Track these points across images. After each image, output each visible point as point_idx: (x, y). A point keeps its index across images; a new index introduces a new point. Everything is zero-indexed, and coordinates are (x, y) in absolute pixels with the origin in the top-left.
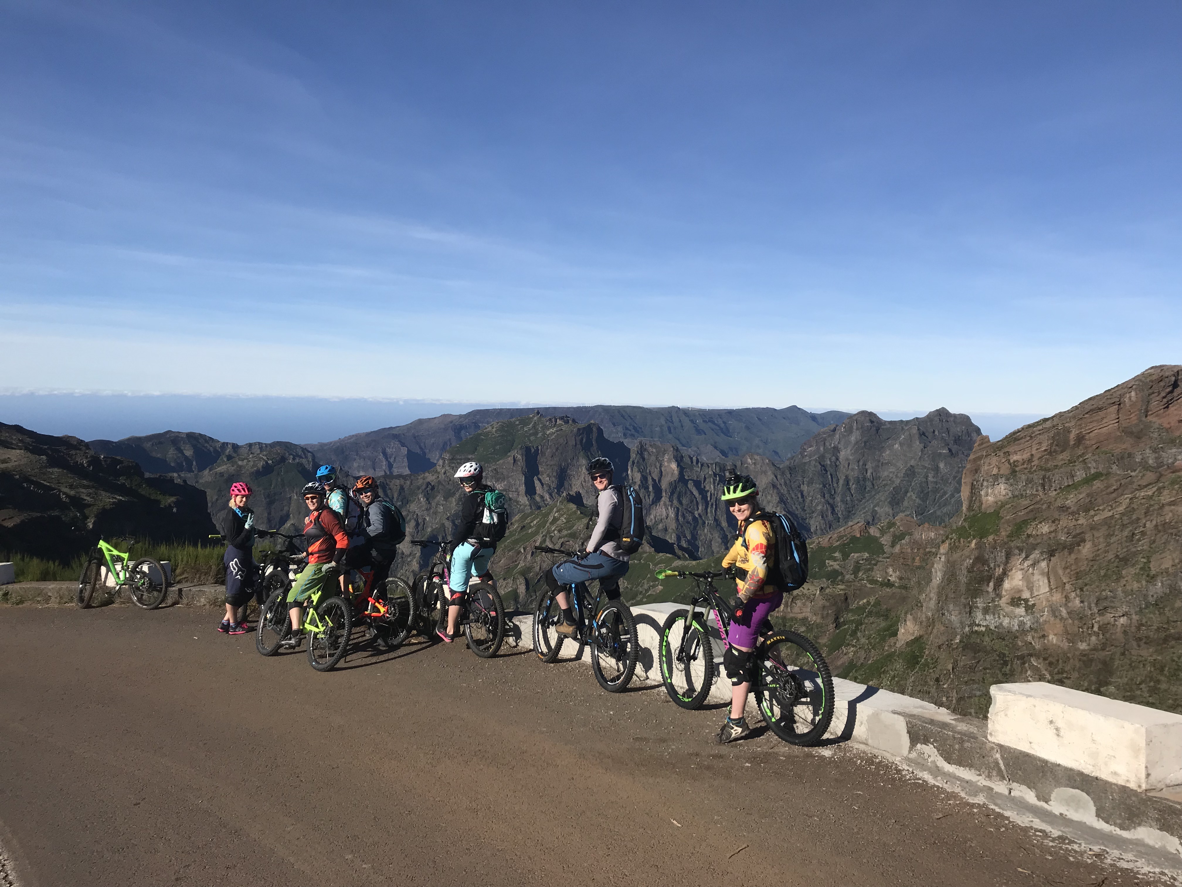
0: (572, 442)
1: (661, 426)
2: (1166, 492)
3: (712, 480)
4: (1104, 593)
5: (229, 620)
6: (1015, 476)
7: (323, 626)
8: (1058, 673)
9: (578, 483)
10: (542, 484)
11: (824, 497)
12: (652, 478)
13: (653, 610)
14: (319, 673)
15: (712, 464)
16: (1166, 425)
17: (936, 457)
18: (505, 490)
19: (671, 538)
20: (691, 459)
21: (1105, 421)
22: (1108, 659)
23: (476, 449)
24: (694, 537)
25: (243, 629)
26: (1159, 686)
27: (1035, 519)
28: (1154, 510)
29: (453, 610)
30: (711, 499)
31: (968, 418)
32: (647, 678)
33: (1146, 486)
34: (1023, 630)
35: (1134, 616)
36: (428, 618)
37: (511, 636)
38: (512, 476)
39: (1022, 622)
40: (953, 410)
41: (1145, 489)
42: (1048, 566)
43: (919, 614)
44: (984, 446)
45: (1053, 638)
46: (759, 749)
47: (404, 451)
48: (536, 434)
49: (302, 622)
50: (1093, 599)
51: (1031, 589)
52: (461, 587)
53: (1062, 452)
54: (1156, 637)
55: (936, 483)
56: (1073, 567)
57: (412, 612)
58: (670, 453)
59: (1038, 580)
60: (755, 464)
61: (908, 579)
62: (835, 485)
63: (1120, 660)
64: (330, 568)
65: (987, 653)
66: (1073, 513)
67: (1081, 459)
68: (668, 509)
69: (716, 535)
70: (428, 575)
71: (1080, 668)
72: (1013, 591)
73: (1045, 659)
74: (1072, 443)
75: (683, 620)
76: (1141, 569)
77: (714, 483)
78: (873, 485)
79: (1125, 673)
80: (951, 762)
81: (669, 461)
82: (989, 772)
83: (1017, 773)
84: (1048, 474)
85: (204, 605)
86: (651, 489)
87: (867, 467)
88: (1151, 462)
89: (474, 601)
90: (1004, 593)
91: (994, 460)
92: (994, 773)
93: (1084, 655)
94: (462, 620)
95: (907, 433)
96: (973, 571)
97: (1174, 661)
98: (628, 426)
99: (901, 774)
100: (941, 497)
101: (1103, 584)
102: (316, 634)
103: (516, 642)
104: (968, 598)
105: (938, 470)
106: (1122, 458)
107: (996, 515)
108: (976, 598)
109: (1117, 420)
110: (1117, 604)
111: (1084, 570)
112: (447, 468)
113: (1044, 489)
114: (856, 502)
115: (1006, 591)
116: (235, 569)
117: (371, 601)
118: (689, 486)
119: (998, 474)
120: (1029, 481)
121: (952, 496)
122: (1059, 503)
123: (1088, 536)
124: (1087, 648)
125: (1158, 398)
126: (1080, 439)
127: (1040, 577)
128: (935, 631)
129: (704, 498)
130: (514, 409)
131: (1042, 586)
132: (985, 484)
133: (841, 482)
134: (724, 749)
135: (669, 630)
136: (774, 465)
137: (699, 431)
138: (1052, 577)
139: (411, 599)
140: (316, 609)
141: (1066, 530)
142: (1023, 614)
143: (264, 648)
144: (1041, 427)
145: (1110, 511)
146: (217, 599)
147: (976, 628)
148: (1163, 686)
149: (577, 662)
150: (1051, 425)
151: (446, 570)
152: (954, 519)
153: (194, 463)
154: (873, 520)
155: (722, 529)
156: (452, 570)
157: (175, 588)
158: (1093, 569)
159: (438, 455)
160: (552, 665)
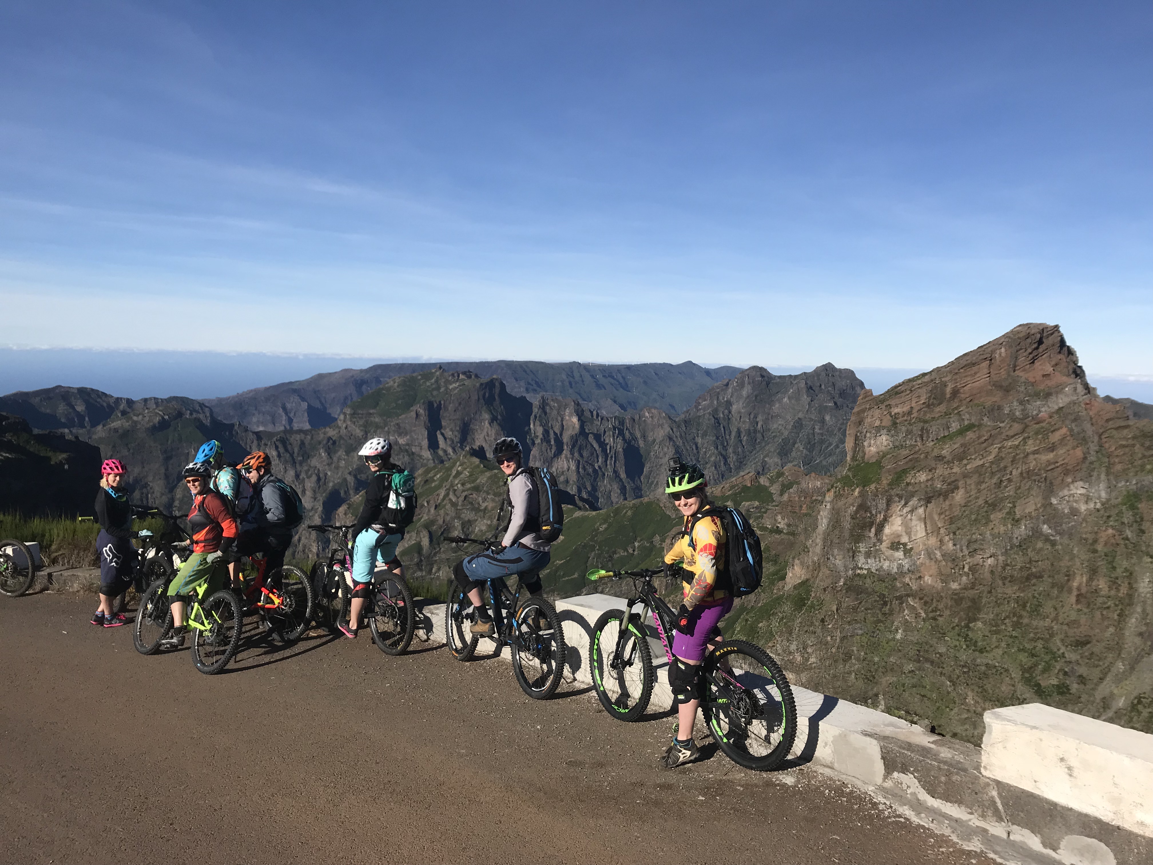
0: (475, 397)
1: (563, 382)
2: (1030, 442)
3: (611, 433)
4: (974, 536)
5: (103, 611)
6: (896, 427)
7: (209, 624)
8: (933, 611)
9: (482, 437)
10: (445, 439)
11: (717, 448)
12: (554, 432)
13: (582, 605)
14: (204, 675)
15: (611, 418)
16: (1032, 380)
17: (822, 410)
18: (408, 444)
19: (572, 490)
20: (592, 413)
21: (978, 375)
22: (977, 597)
23: (378, 404)
24: (595, 489)
25: (121, 621)
26: (1021, 621)
27: (913, 469)
28: (1020, 458)
29: (356, 603)
30: (610, 451)
31: (852, 372)
32: (575, 679)
33: (1012, 437)
34: (901, 572)
35: (1000, 557)
36: (328, 607)
37: (422, 628)
38: (415, 431)
39: (900, 564)
40: (838, 365)
41: (1013, 439)
42: (925, 511)
43: (806, 558)
44: (867, 399)
45: (928, 580)
46: (711, 776)
47: (305, 405)
48: (438, 388)
49: (186, 617)
50: (964, 542)
51: (909, 534)
52: (365, 577)
53: (939, 404)
54: (1019, 576)
55: (822, 434)
56: (947, 513)
57: (310, 604)
58: (572, 407)
59: (916, 526)
60: (652, 417)
61: (795, 525)
62: (728, 437)
63: (987, 598)
64: (217, 558)
65: (869, 594)
66: (948, 462)
67: (956, 412)
68: (569, 461)
69: (616, 487)
70: (328, 562)
71: (951, 606)
72: (893, 536)
73: (921, 599)
74: (948, 396)
75: (618, 622)
76: (1007, 513)
77: (614, 436)
78: (763, 436)
79: (991, 609)
80: (936, 796)
81: (571, 415)
82: (983, 811)
83: (1018, 815)
84: (926, 425)
85: (78, 591)
86: (553, 442)
87: (758, 420)
88: (1017, 413)
89: (379, 592)
90: (884, 538)
91: (877, 413)
92: (990, 813)
93: (956, 594)
94: (366, 613)
95: (795, 387)
96: (857, 518)
97: (1034, 597)
98: (530, 381)
99: (877, 809)
100: (827, 447)
101: (974, 528)
102: (201, 632)
103: (427, 635)
104: (851, 543)
105: (823, 423)
106: (992, 410)
107: (878, 464)
108: (858, 543)
109: (988, 375)
110: (985, 546)
111: (958, 515)
112: (349, 423)
113: (922, 440)
114: (748, 453)
115: (886, 536)
116: (109, 556)
117: (264, 591)
118: (589, 439)
119: (880, 426)
120: (909, 432)
121: (837, 446)
122: (936, 452)
123: (961, 484)
124: (958, 587)
125: (1025, 354)
126: (955, 393)
127: (918, 522)
128: (820, 574)
129: (604, 450)
130: (415, 365)
131: (919, 531)
132: (868, 435)
133: (733, 434)
134: (672, 777)
135: (601, 632)
136: (670, 418)
137: (599, 386)
138: (928, 522)
139: (309, 590)
140: (201, 603)
141: (941, 478)
142: (902, 557)
143: (142, 646)
144: (920, 382)
145: (981, 460)
146: (93, 584)
147: (859, 571)
148: (1025, 621)
149: (496, 659)
150: (929, 380)
151: (348, 557)
152: (839, 468)
153: (87, 419)
154: (763, 470)
155: (621, 480)
156: (355, 558)
157: (44, 573)
158: (965, 514)
159: (339, 410)
160: (468, 664)
